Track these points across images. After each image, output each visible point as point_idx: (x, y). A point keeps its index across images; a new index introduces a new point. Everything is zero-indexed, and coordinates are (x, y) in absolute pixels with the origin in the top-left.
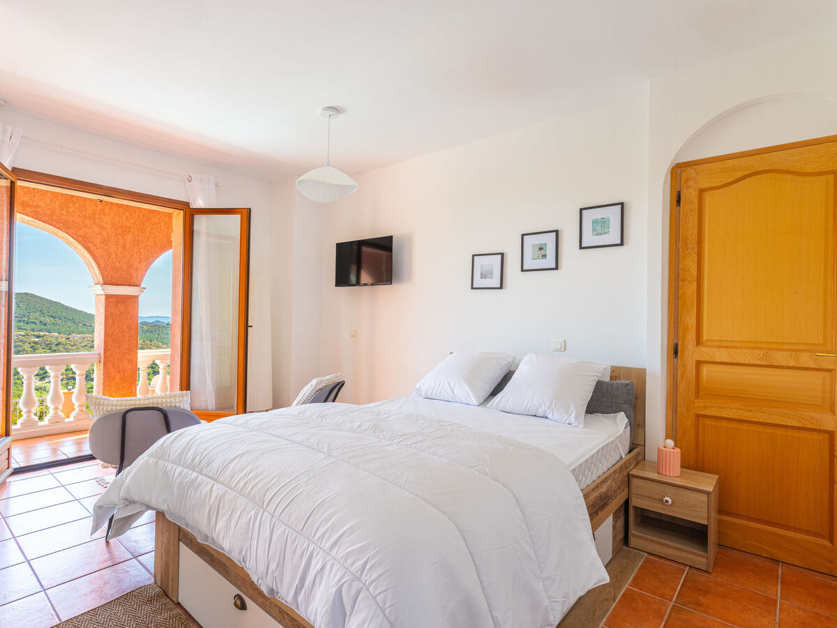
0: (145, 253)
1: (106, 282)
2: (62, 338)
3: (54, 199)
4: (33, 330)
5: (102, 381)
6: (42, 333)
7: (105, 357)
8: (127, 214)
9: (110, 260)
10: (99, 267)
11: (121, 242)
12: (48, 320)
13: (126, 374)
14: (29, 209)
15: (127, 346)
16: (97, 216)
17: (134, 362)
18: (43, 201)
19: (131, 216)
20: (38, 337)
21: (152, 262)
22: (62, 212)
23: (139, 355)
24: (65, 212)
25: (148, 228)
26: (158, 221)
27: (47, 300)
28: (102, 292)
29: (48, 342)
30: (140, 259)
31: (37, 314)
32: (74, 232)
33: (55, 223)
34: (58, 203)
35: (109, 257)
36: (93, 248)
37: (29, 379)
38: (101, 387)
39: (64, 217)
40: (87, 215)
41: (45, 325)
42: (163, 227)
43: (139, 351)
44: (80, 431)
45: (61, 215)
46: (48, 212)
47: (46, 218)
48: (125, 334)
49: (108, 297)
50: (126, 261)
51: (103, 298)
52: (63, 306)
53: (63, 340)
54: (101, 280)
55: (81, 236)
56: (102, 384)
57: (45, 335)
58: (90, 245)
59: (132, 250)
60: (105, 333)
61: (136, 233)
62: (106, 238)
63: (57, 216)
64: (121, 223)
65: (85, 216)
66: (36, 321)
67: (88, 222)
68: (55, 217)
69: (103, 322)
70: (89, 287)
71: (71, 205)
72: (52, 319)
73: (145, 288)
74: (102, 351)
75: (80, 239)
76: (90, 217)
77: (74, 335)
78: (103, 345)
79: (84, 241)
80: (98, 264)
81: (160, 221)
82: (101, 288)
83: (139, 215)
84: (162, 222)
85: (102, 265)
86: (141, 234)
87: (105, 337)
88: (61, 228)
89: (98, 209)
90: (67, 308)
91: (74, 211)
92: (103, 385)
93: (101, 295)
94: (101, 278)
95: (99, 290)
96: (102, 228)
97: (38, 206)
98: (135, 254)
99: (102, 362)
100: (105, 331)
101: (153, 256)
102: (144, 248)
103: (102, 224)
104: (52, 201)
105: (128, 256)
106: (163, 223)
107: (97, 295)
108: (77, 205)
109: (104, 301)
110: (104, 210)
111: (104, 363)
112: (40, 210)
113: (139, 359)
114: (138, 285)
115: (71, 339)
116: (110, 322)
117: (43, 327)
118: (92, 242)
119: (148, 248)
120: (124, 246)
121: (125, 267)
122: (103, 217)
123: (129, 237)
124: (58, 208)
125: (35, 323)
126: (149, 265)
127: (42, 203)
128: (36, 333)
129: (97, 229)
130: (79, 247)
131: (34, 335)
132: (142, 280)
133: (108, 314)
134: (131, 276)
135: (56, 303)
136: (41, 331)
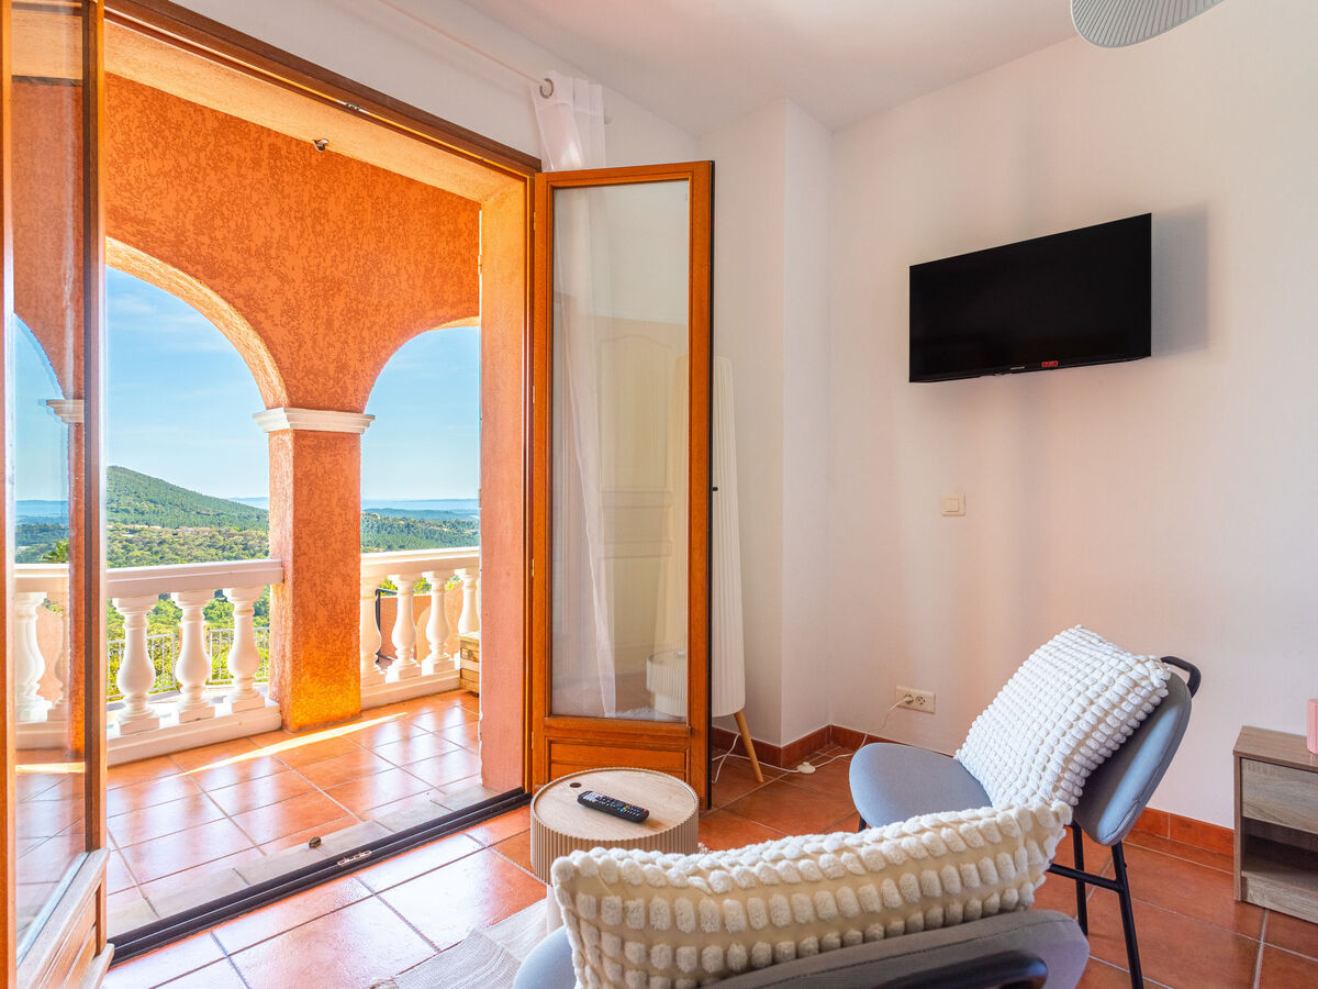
0: (371, 341)
1: (296, 402)
2: (167, 532)
3: (182, 205)
4: (125, 522)
5: (290, 624)
6: (137, 527)
7: (296, 570)
8: (334, 251)
9: (302, 353)
10: (281, 368)
11: (323, 312)
12: (146, 506)
13: (338, 607)
14: (128, 227)
15: (338, 546)
16: (273, 252)
17: (352, 581)
18: (159, 209)
19: (342, 257)
20: (133, 532)
21: (386, 360)
22: (201, 238)
23: (362, 563)
24: (205, 239)
25: (376, 283)
26: (394, 270)
27: (145, 476)
28: (286, 425)
29: (147, 540)
30: (362, 353)
31: (130, 499)
32: (226, 285)
33: (185, 264)
34: (191, 215)
35: (300, 346)
36: (267, 325)
37: (137, 623)
38: (289, 637)
39: (204, 250)
40: (254, 249)
41: (143, 513)
42: (404, 286)
43: (363, 556)
44: (247, 737)
45: (199, 244)
46: (171, 236)
47: (165, 250)
48: (335, 518)
49: (300, 435)
50: (333, 356)
51: (288, 439)
52: (167, 485)
53: (168, 537)
54: (283, 396)
55: (241, 296)
56: (290, 631)
57: (142, 530)
58: (261, 317)
59: (346, 331)
60: (295, 517)
61: (353, 294)
62: (293, 301)
63: (190, 248)
64: (321, 272)
65: (248, 250)
66: (129, 508)
67: (255, 265)
68: (184, 249)
69: (290, 491)
70: (255, 416)
71: (218, 222)
72: (152, 505)
73: (373, 417)
74: (289, 558)
75: (240, 302)
76: (258, 253)
77: (184, 528)
78: (291, 542)
79: (250, 309)
80: (277, 360)
81: (399, 269)
82: (284, 415)
83: (357, 256)
84: (403, 271)
85: (286, 363)
86: (362, 297)
87: (295, 526)
88: (201, 275)
89: (276, 235)
90: (172, 488)
91: (225, 238)
92: (294, 633)
93: (283, 432)
94: (284, 395)
95: (280, 420)
96: (283, 279)
97: (147, 222)
98: (350, 341)
99: (289, 583)
100: (295, 511)
101: (384, 347)
102: (370, 329)
103: (283, 270)
104: (177, 210)
105: (338, 345)
106: (404, 277)
107: (272, 434)
108: (232, 224)
109: (290, 445)
110: (287, 239)
111: (294, 583)
112: (152, 229)
113: (364, 573)
114: (358, 411)
115: (180, 534)
116: (305, 490)
117: (140, 517)
118: (265, 311)
119: (376, 328)
120: (329, 323)
121: (332, 369)
122: (286, 253)
123: (340, 302)
124: (192, 228)
125: (128, 512)
126: (379, 365)
127: (156, 216)
128: (130, 526)
129: (274, 283)
130: (238, 321)
131: (126, 529)
132: (365, 399)
133: (299, 475)
134: (344, 389)
135: (157, 481)
136: (137, 522)
